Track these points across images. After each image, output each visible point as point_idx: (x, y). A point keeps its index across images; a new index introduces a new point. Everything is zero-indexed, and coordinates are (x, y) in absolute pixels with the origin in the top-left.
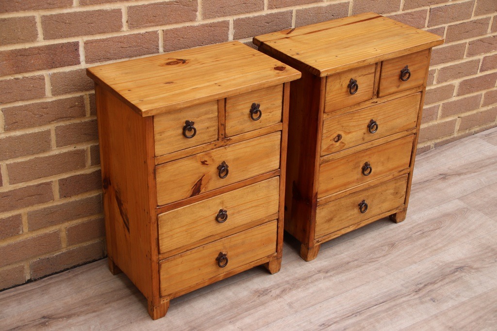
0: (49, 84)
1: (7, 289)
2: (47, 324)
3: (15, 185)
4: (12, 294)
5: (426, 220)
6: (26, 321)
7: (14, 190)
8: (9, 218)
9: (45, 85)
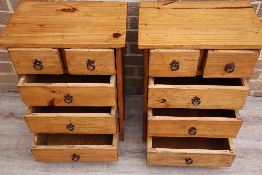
0: (10, 4)
1: (12, 92)
2: (8, 117)
3: (4, 50)
4: (12, 95)
5: (238, 147)
6: (4, 112)
7: (4, 52)
8: (4, 64)
9: (7, 4)
